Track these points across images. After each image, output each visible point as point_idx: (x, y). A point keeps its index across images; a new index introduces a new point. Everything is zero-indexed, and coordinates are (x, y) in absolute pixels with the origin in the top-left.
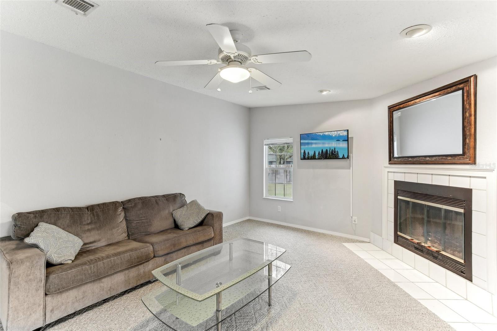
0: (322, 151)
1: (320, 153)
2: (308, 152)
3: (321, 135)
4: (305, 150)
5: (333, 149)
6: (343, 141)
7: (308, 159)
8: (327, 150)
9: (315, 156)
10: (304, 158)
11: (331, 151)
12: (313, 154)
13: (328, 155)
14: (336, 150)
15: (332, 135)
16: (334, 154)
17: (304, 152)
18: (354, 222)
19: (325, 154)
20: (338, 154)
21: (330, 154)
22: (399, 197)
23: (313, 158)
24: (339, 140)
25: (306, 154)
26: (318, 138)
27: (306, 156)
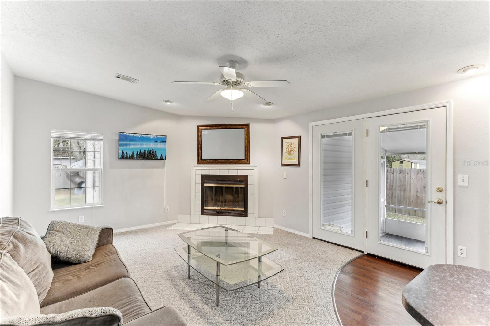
0: (140, 151)
1: (138, 153)
2: (127, 153)
3: (139, 137)
4: (123, 151)
5: (152, 150)
6: (161, 142)
7: (127, 158)
8: (145, 151)
9: (134, 156)
10: (123, 158)
11: (149, 151)
12: (132, 154)
13: (147, 155)
14: (154, 151)
15: (150, 137)
16: (152, 154)
17: (123, 153)
18: (167, 211)
19: (143, 154)
20: (156, 154)
21: (148, 154)
22: (205, 185)
23: (132, 158)
24: (157, 142)
25: (124, 154)
26: (136, 139)
27: (125, 156)
